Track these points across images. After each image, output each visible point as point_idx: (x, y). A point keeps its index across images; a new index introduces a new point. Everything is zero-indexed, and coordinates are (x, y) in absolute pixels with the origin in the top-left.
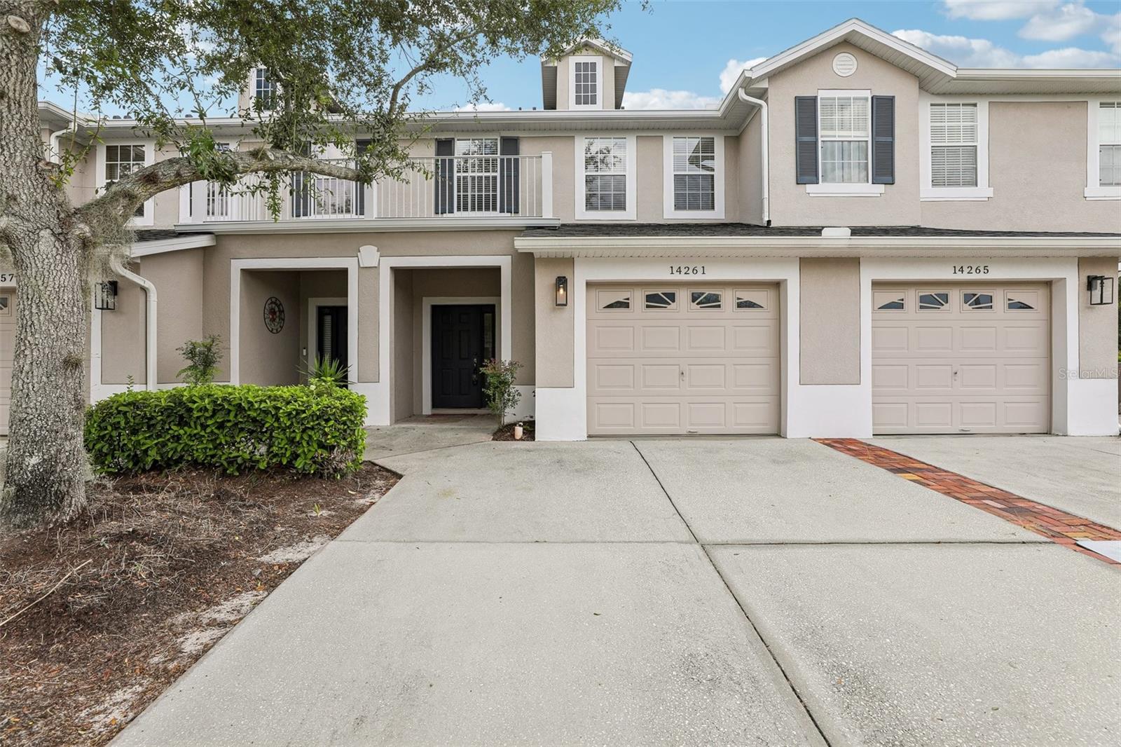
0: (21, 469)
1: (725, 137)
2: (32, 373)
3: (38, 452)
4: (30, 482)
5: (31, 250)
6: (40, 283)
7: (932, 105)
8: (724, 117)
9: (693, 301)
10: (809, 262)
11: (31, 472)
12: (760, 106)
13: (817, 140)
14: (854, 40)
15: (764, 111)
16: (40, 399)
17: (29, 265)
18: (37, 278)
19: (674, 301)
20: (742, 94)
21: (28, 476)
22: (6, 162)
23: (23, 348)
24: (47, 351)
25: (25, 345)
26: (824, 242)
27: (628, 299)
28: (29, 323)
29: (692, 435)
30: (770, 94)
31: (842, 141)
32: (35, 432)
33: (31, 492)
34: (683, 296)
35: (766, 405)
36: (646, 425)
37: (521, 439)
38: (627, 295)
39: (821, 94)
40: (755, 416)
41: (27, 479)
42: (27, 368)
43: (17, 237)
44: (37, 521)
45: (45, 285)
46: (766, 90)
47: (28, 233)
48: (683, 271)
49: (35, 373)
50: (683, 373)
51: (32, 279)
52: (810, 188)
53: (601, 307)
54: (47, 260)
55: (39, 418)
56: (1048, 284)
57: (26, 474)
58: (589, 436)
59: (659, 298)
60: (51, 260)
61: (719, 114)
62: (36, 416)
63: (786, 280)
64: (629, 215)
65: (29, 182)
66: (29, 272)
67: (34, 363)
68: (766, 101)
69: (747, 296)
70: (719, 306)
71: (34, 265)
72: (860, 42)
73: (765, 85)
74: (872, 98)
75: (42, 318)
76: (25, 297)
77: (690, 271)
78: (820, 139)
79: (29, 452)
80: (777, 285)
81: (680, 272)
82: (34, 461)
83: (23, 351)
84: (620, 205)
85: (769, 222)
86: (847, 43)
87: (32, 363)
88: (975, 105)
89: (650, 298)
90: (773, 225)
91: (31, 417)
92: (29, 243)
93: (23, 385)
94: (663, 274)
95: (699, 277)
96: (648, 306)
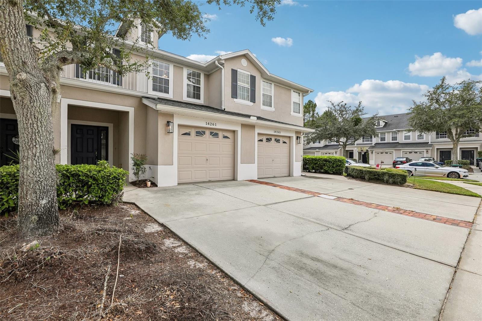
0: (38, 207)
1: (204, 74)
2: (41, 157)
3: (46, 197)
4: (43, 212)
5: (37, 93)
6: (42, 111)
7: (263, 81)
8: (206, 67)
9: (211, 135)
10: (244, 126)
11: (43, 208)
12: (222, 69)
13: (237, 84)
14: (247, 56)
15: (223, 71)
16: (45, 170)
17: (35, 101)
18: (40, 108)
19: (205, 134)
20: (217, 62)
21: (42, 210)
22: (19, 42)
23: (35, 144)
24: (47, 146)
25: (36, 142)
26: (251, 121)
27: (190, 132)
28: (37, 131)
29: (210, 181)
30: (225, 65)
31: (243, 86)
32: (44, 187)
33: (45, 217)
34: (208, 132)
35: (230, 170)
36: (195, 179)
37: (150, 187)
38: (190, 131)
39: (239, 70)
40: (227, 174)
41: (41, 211)
42: (38, 154)
43: (30, 85)
44: (51, 231)
45: (44, 112)
46: (224, 64)
47: (36, 84)
48: (210, 124)
49: (42, 157)
50: (207, 160)
51: (37, 108)
52: (235, 100)
53: (181, 134)
54: (44, 99)
55: (45, 180)
56: (290, 137)
57: (41, 209)
58: (178, 184)
59: (200, 133)
60: (46, 99)
61: (205, 66)
62: (44, 179)
63: (238, 130)
64: (170, 96)
65: (30, 56)
66: (35, 104)
67: (41, 152)
68: (224, 67)
69: (226, 134)
70: (218, 137)
71: (38, 101)
72: (248, 57)
73: (223, 62)
74: (251, 75)
75: (43, 129)
76: (33, 117)
77: (212, 124)
78: (238, 85)
79: (41, 197)
80: (234, 132)
81: (209, 124)
82: (44, 202)
83: (35, 146)
84: (167, 91)
85: (225, 109)
86: (245, 56)
87: (40, 152)
88: (271, 84)
89: (197, 132)
90: (225, 110)
91: (42, 179)
92: (36, 89)
93: (36, 163)
94: (203, 125)
95: (214, 127)
96: (196, 135)
